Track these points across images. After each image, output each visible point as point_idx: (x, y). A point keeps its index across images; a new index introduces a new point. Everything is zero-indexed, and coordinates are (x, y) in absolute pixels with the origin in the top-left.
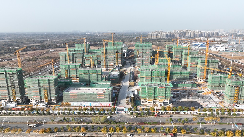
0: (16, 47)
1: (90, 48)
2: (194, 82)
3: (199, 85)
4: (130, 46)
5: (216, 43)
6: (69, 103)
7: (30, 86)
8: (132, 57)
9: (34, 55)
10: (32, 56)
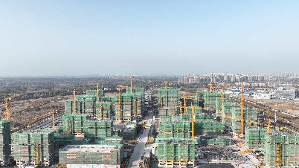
0: (17, 94)
1: (104, 96)
2: (229, 138)
3: (235, 142)
4: (156, 92)
5: (261, 89)
6: (66, 166)
7: (18, 143)
8: (156, 106)
9: (36, 103)
10: (34, 105)
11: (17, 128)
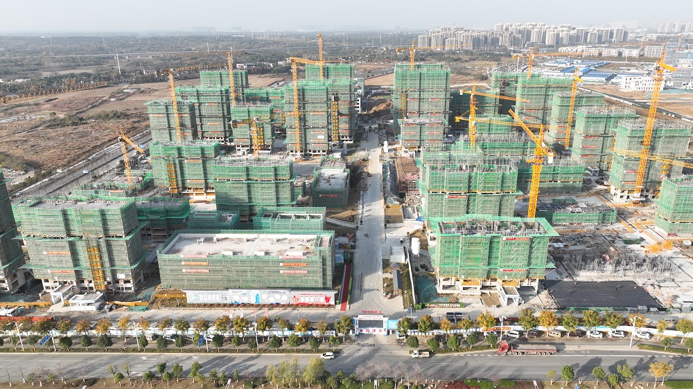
0: (19, 78)
1: (247, 86)
3: (622, 215)
4: (370, 74)
6: (182, 294)
7: (37, 234)
8: (380, 111)
9: (70, 105)
10: (64, 109)
11: (32, 174)
